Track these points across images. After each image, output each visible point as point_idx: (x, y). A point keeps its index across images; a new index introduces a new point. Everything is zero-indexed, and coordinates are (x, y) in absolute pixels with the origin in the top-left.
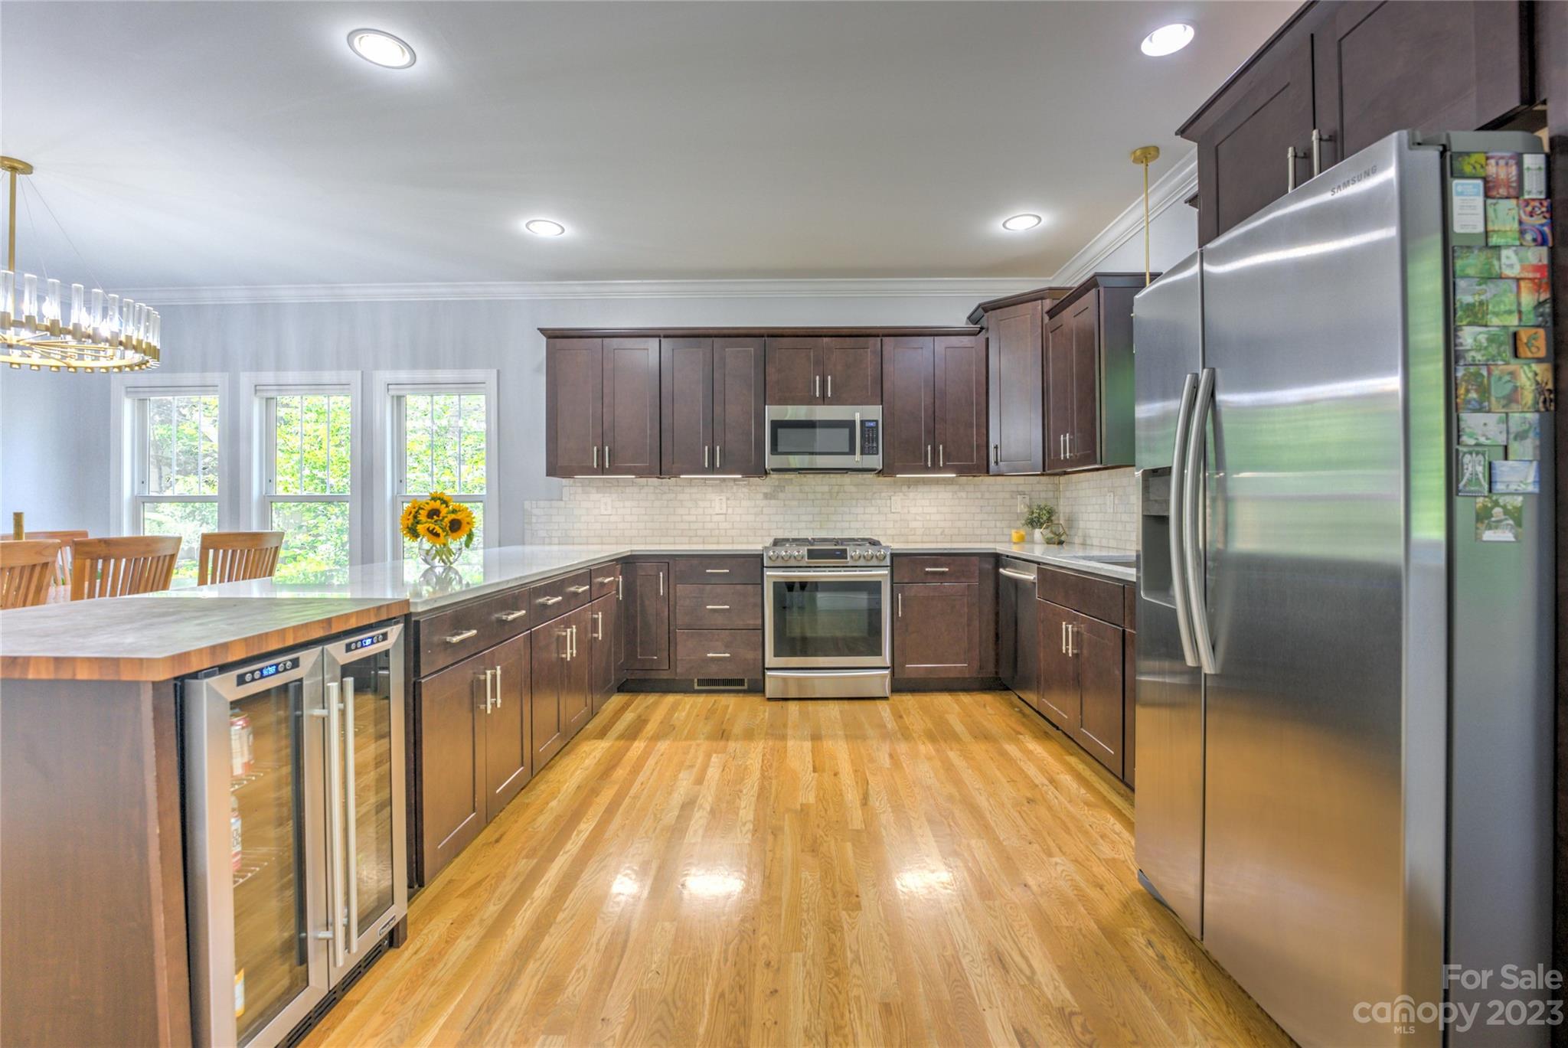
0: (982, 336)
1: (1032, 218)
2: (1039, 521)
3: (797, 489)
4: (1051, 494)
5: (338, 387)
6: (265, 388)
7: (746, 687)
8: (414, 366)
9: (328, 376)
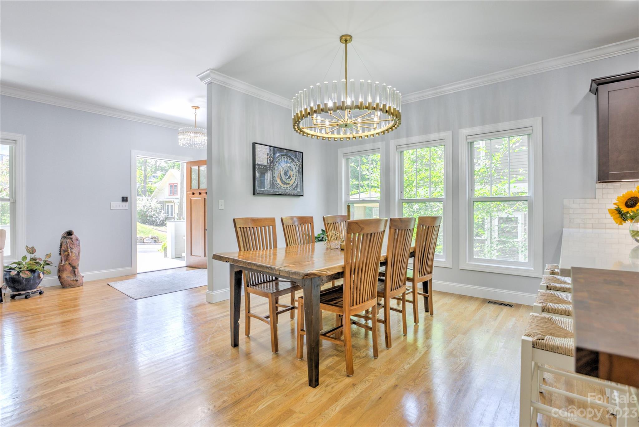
5: (438, 141)
6: (401, 146)
8: (483, 123)
9: (433, 136)
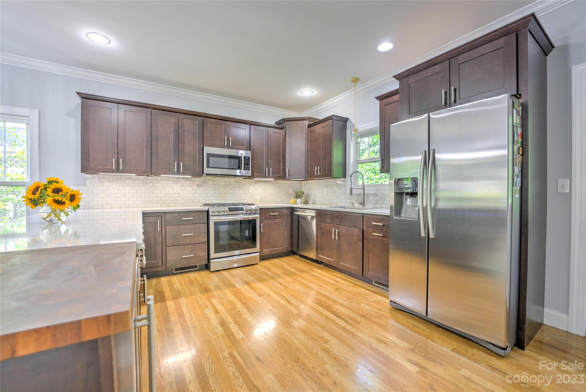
0: (283, 130)
1: (310, 91)
2: (299, 196)
3: (212, 183)
4: (299, 187)
7: (198, 268)
